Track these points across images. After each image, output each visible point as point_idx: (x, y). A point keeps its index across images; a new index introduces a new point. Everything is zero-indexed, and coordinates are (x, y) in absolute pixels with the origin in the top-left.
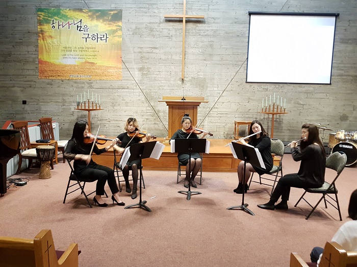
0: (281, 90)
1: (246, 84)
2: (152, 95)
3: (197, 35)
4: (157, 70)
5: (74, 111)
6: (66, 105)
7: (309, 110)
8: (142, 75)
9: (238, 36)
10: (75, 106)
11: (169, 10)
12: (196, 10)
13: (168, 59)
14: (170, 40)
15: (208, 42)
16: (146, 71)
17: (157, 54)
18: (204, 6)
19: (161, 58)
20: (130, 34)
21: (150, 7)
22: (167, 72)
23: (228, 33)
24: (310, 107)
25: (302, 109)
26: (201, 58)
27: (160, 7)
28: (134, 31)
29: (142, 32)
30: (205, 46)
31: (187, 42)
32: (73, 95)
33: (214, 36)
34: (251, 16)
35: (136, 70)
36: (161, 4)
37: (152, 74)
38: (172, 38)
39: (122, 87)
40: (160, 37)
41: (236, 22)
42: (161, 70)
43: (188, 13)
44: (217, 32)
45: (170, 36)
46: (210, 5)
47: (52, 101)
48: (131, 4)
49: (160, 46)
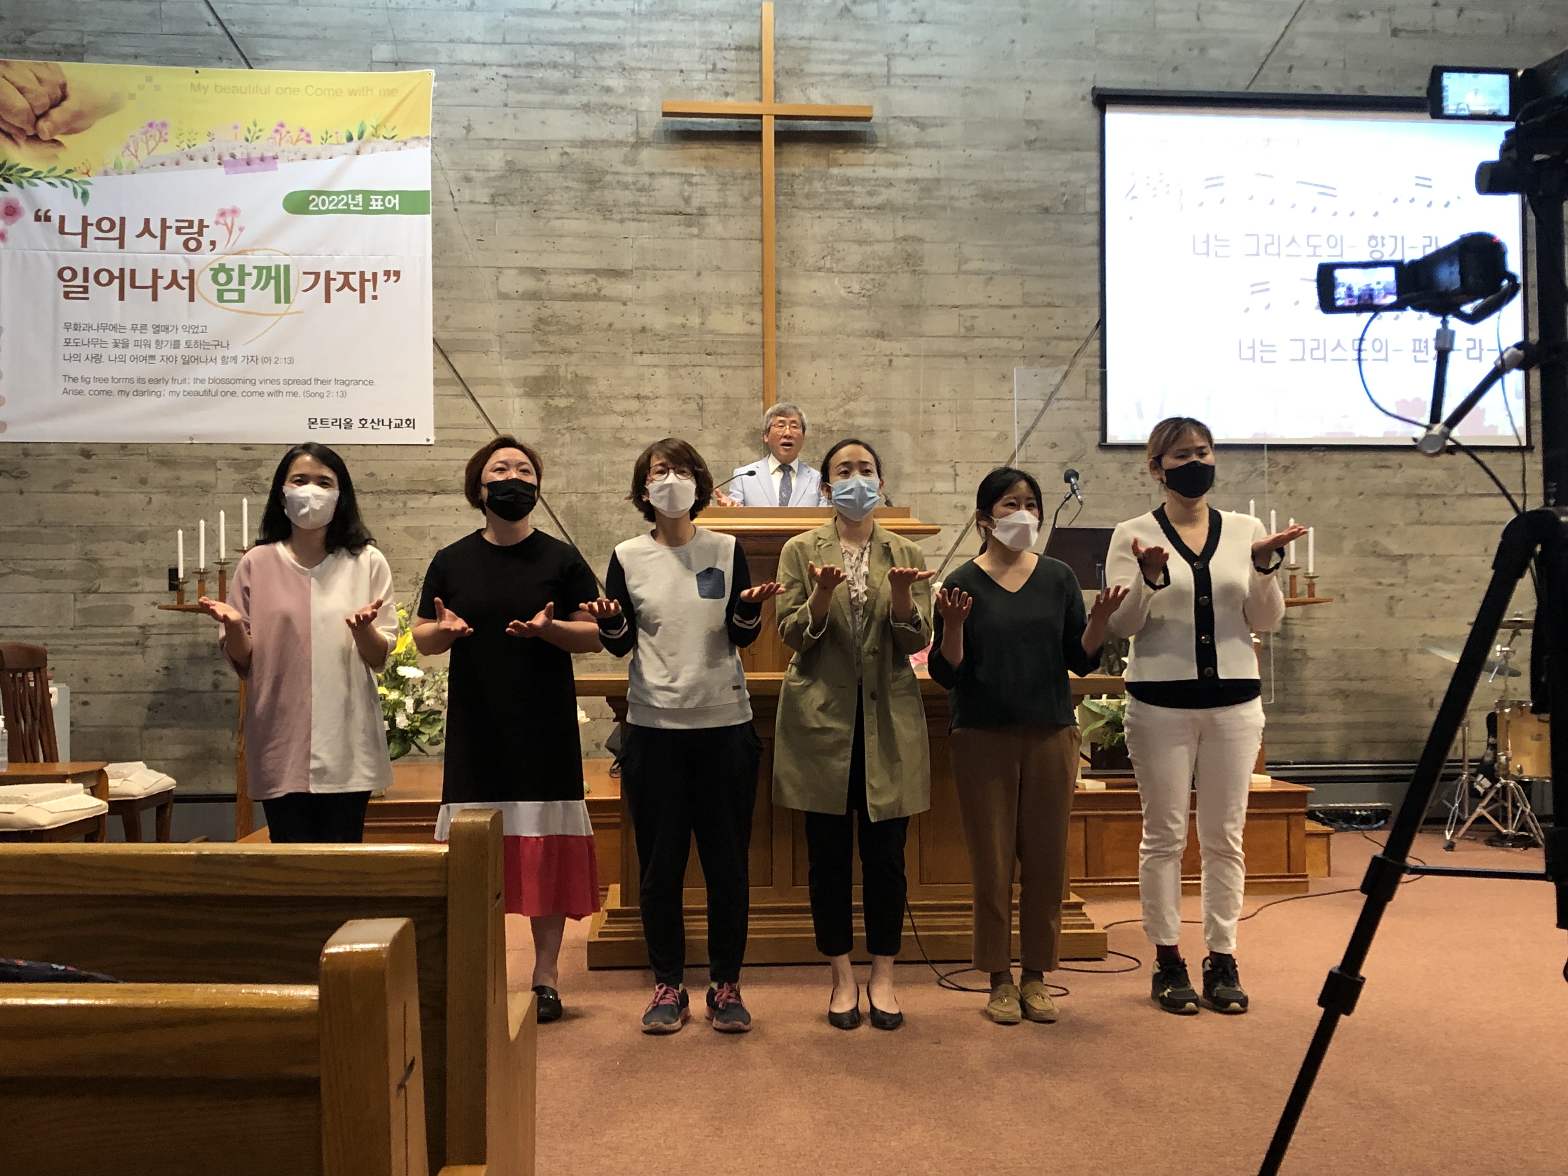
1: (1101, 455)
2: (603, 528)
3: (836, 209)
4: (627, 391)
5: (150, 623)
6: (102, 589)
7: (1437, 584)
8: (542, 415)
9: (1046, 210)
10: (157, 592)
11: (683, 76)
12: (826, 78)
13: (683, 331)
14: (695, 230)
15: (896, 240)
16: (568, 395)
17: (625, 304)
18: (865, 60)
19: (648, 326)
20: (478, 200)
21: (582, 62)
22: (680, 402)
23: (996, 199)
24: (1437, 570)
25: (1401, 580)
26: (858, 326)
27: (634, 64)
28: (496, 184)
29: (539, 192)
30: (877, 263)
31: (780, 243)
32: (146, 532)
33: (923, 212)
34: (1108, 108)
35: (510, 389)
36: (640, 45)
37: (601, 411)
38: (702, 220)
39: (431, 481)
40: (638, 217)
41: (1030, 144)
42: (646, 391)
43: (784, 93)
44: (936, 193)
45: (695, 211)
46: (894, 55)
47: (21, 569)
48: (480, 46)
49: (640, 265)
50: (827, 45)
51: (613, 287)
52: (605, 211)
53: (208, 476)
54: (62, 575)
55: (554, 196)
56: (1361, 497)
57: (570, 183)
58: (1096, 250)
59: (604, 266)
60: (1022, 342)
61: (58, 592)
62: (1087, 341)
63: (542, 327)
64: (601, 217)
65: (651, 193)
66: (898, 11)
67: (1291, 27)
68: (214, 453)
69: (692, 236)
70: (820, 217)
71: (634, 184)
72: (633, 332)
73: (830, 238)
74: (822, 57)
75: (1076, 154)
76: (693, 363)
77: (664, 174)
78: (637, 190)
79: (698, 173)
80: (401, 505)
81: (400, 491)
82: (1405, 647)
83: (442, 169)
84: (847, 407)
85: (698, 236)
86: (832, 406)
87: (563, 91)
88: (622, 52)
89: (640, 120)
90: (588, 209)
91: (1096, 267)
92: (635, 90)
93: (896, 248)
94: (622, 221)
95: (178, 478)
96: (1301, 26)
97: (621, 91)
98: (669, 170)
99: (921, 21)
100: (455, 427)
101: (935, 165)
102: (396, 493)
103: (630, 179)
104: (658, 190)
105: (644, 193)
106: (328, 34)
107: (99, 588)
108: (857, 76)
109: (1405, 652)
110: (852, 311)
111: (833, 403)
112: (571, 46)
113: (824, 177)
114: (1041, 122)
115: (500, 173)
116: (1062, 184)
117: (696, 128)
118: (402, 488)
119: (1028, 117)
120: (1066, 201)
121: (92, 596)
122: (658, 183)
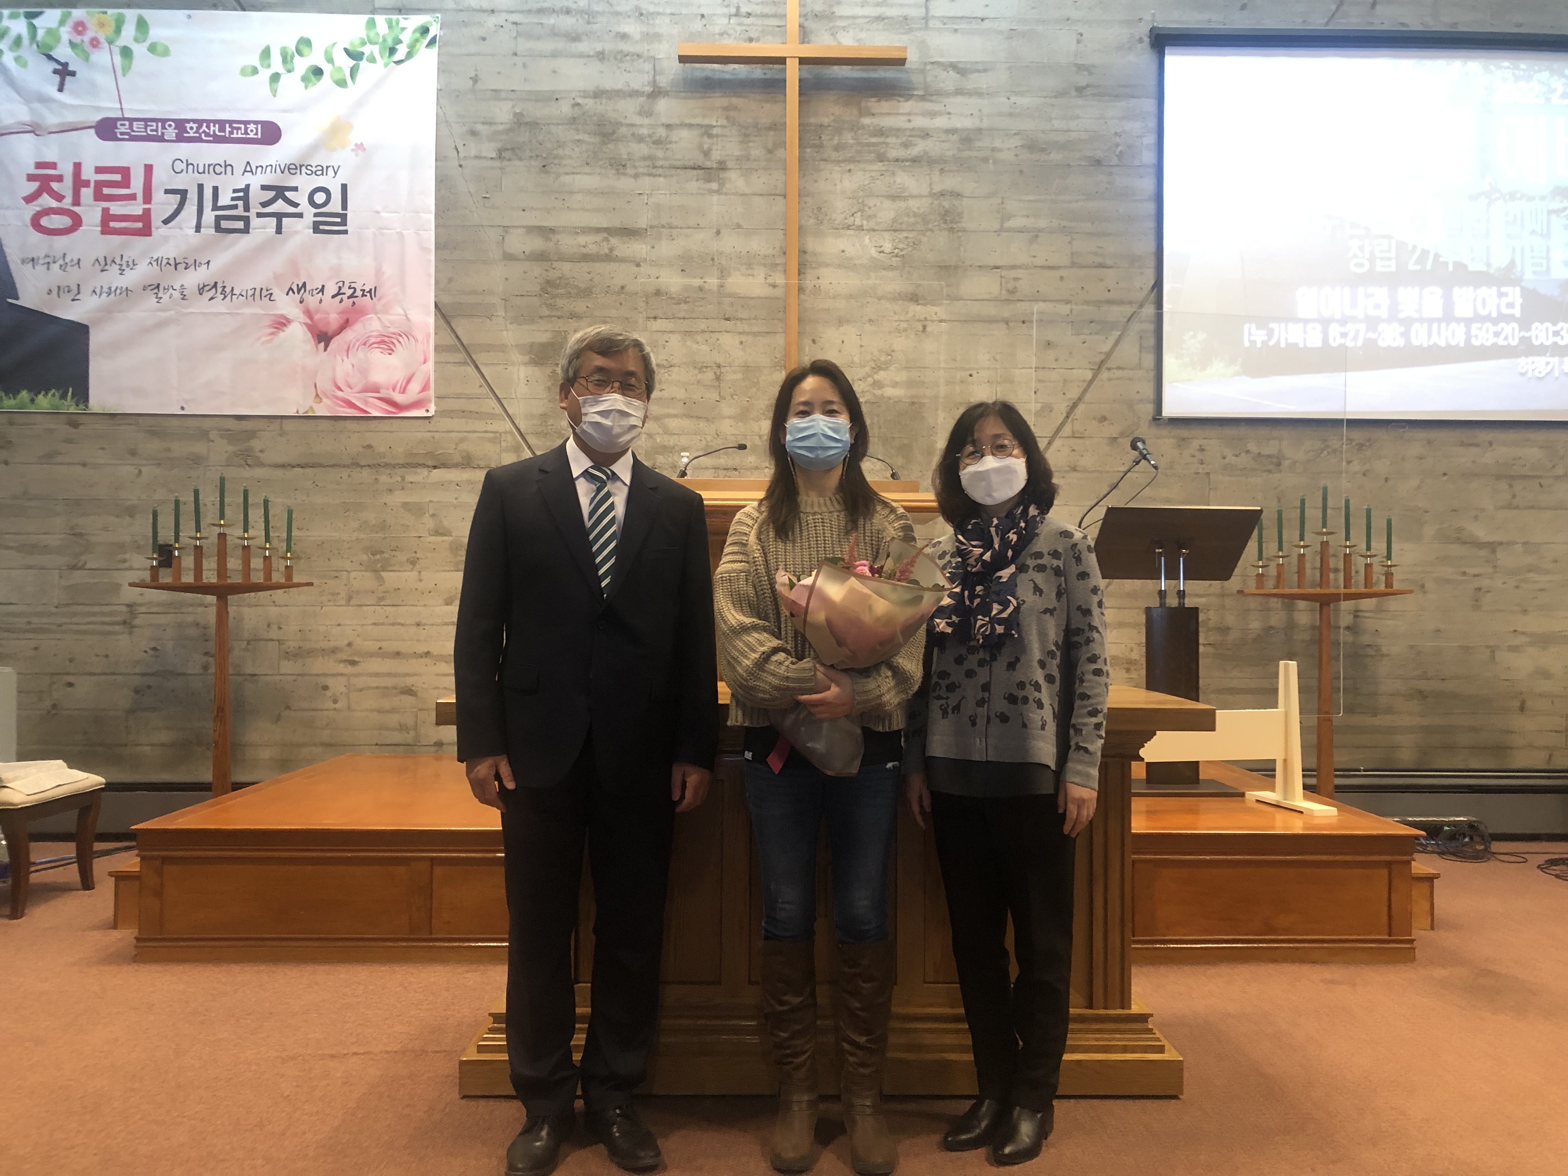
0: (1356, 466)
1: (1154, 431)
3: (867, 161)
5: (138, 602)
6: (88, 566)
7: (1531, 575)
8: (549, 384)
9: (1098, 162)
10: (143, 569)
11: (704, 21)
12: (859, 21)
13: (700, 294)
14: (714, 186)
15: (932, 195)
17: (638, 265)
18: (901, 2)
19: (663, 289)
20: (484, 154)
22: (697, 371)
23: (1043, 150)
24: (1531, 559)
25: (1490, 570)
26: (889, 288)
27: (652, 9)
28: (503, 137)
29: (549, 145)
30: (912, 220)
31: (807, 199)
32: (134, 506)
33: (962, 164)
34: (1167, 50)
35: (516, 356)
38: (723, 175)
39: (430, 454)
40: (654, 171)
41: (1080, 90)
43: (813, 38)
44: (977, 144)
45: (715, 166)
47: (5, 543)
49: (655, 223)
51: (626, 247)
52: (619, 166)
53: (199, 448)
54: (46, 550)
55: (564, 150)
56: (1445, 478)
57: (581, 137)
58: (1151, 207)
59: (616, 223)
60: (1069, 306)
61: (43, 568)
62: (1141, 306)
63: (549, 289)
64: (613, 172)
65: (668, 146)
68: (207, 424)
69: (711, 192)
70: (850, 171)
71: (650, 136)
72: (647, 296)
73: (861, 194)
75: (1133, 101)
76: (710, 329)
77: (683, 125)
78: (654, 143)
79: (719, 124)
80: (399, 479)
81: (398, 464)
82: (1493, 644)
83: (447, 121)
84: (876, 377)
85: (718, 192)
86: (860, 376)
87: (576, 38)
89: (658, 68)
90: (600, 163)
91: (1151, 224)
92: (653, 37)
93: (932, 203)
94: (636, 176)
95: (169, 450)
97: (637, 37)
98: (687, 121)
100: (458, 397)
101: (977, 114)
102: (394, 466)
103: (645, 131)
104: (676, 142)
105: (661, 146)
107: (85, 563)
108: (892, 18)
109: (1493, 650)
110: (884, 273)
113: (855, 127)
114: (1094, 66)
115: (508, 126)
116: (1116, 133)
117: (717, 76)
118: (401, 462)
119: (1079, 62)
120: (1121, 151)
121: (78, 573)
122: (676, 135)
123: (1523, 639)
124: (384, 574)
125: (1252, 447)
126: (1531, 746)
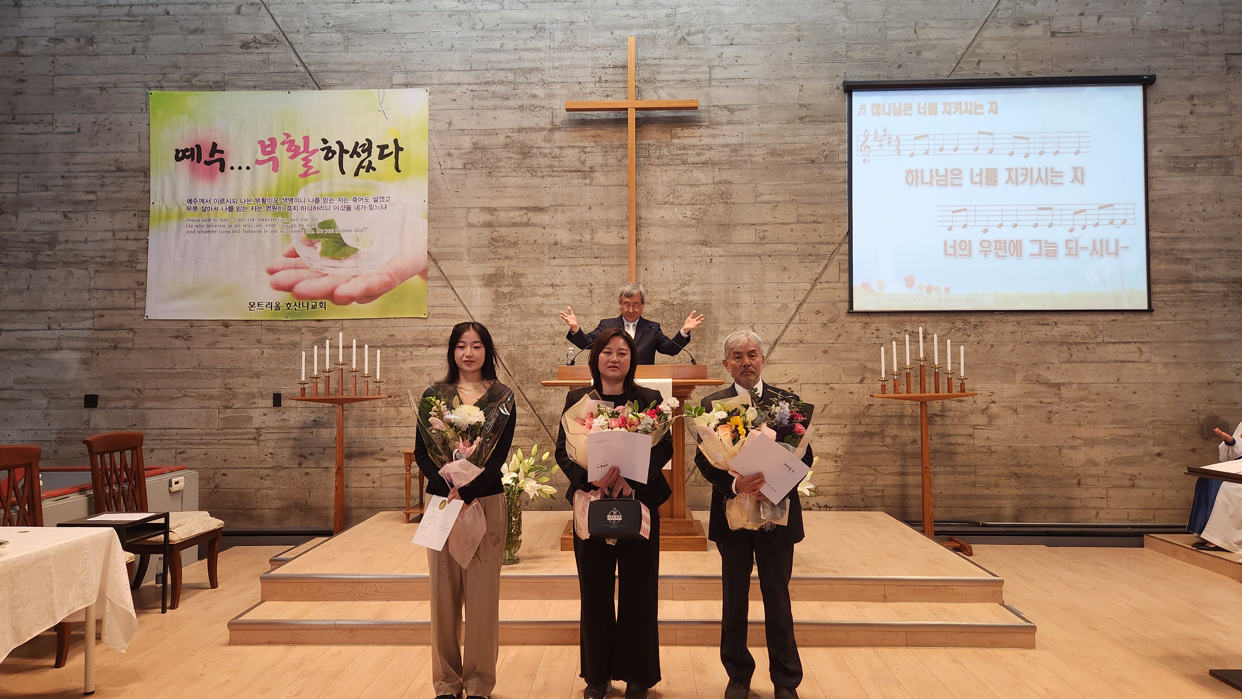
2: (530, 366)
3: (676, 165)
4: (546, 281)
5: (262, 427)
6: (234, 406)
7: (1084, 403)
8: (494, 297)
9: (813, 161)
10: (266, 408)
11: (581, 86)
12: (671, 83)
13: (580, 244)
14: (588, 181)
15: (714, 183)
16: (509, 285)
17: (544, 228)
18: (695, 70)
19: (559, 241)
20: (455, 167)
21: (517, 80)
22: (578, 288)
23: (779, 155)
24: (1083, 393)
25: (1057, 400)
26: (690, 238)
27: (550, 80)
28: (467, 156)
29: (492, 161)
30: (703, 198)
31: (641, 187)
32: (260, 372)
33: (732, 165)
34: (853, 93)
35: (475, 282)
36: (553, 68)
37: (529, 294)
38: (592, 175)
39: (426, 339)
40: (553, 174)
41: (801, 119)
42: (557, 281)
43: (643, 93)
44: (741, 153)
45: (588, 170)
46: (714, 66)
47: (189, 394)
48: (457, 73)
49: (554, 204)
50: (671, 62)
51: (536, 218)
52: (532, 171)
53: (296, 338)
54: (211, 398)
55: (501, 163)
56: (1029, 344)
57: (511, 155)
58: (846, 186)
59: (532, 205)
60: (796, 246)
61: (210, 408)
62: (840, 245)
63: (494, 243)
64: (529, 175)
65: (561, 159)
66: (716, 38)
67: (979, 35)
68: (301, 324)
69: (586, 185)
70: (666, 170)
71: (550, 154)
72: (549, 246)
73: (673, 184)
74: (668, 70)
75: (833, 125)
76: (586, 264)
77: (569, 147)
78: (552, 158)
79: (589, 146)
80: (409, 354)
81: (408, 345)
82: (1060, 444)
83: (434, 148)
84: (683, 289)
85: (589, 185)
86: (673, 289)
87: (507, 99)
88: (543, 73)
89: (554, 115)
90: (522, 170)
92: (551, 96)
93: (715, 188)
94: (543, 177)
96: (986, 34)
97: (543, 96)
98: (571, 145)
99: (731, 44)
100: (442, 306)
101: (740, 135)
102: (406, 346)
103: (547, 151)
104: (565, 157)
105: (557, 159)
106: (366, 68)
108: (690, 81)
109: (1060, 449)
110: (686, 229)
111: (674, 287)
112: (511, 70)
113: (669, 145)
114: (810, 105)
115: (469, 150)
116: (823, 144)
117: (589, 118)
118: (410, 344)
119: (800, 102)
120: (826, 155)
121: (228, 411)
122: (565, 152)
123: (1079, 442)
124: (400, 408)
125: (909, 327)
126: (1086, 507)
